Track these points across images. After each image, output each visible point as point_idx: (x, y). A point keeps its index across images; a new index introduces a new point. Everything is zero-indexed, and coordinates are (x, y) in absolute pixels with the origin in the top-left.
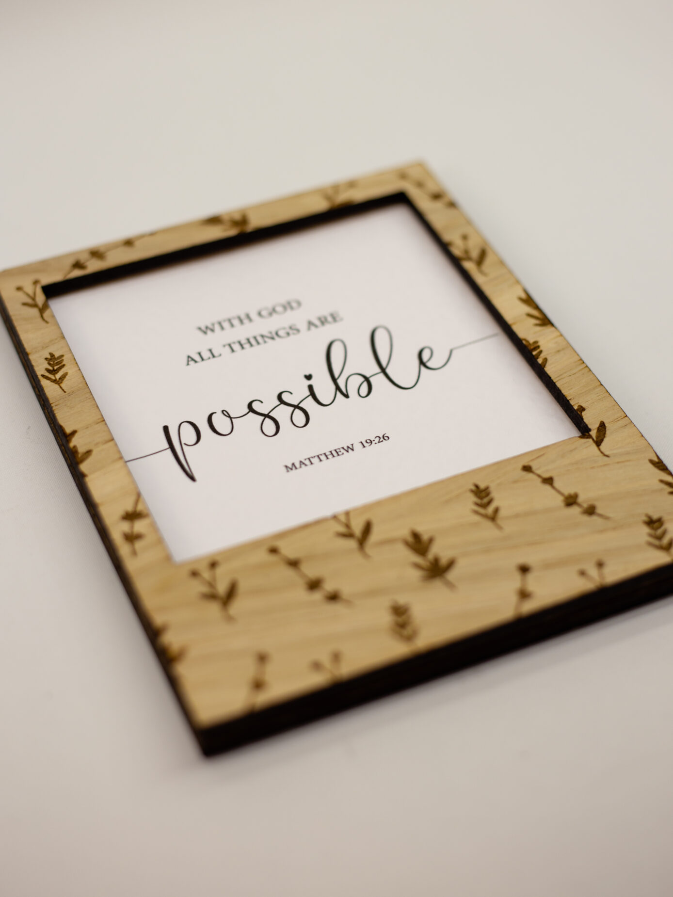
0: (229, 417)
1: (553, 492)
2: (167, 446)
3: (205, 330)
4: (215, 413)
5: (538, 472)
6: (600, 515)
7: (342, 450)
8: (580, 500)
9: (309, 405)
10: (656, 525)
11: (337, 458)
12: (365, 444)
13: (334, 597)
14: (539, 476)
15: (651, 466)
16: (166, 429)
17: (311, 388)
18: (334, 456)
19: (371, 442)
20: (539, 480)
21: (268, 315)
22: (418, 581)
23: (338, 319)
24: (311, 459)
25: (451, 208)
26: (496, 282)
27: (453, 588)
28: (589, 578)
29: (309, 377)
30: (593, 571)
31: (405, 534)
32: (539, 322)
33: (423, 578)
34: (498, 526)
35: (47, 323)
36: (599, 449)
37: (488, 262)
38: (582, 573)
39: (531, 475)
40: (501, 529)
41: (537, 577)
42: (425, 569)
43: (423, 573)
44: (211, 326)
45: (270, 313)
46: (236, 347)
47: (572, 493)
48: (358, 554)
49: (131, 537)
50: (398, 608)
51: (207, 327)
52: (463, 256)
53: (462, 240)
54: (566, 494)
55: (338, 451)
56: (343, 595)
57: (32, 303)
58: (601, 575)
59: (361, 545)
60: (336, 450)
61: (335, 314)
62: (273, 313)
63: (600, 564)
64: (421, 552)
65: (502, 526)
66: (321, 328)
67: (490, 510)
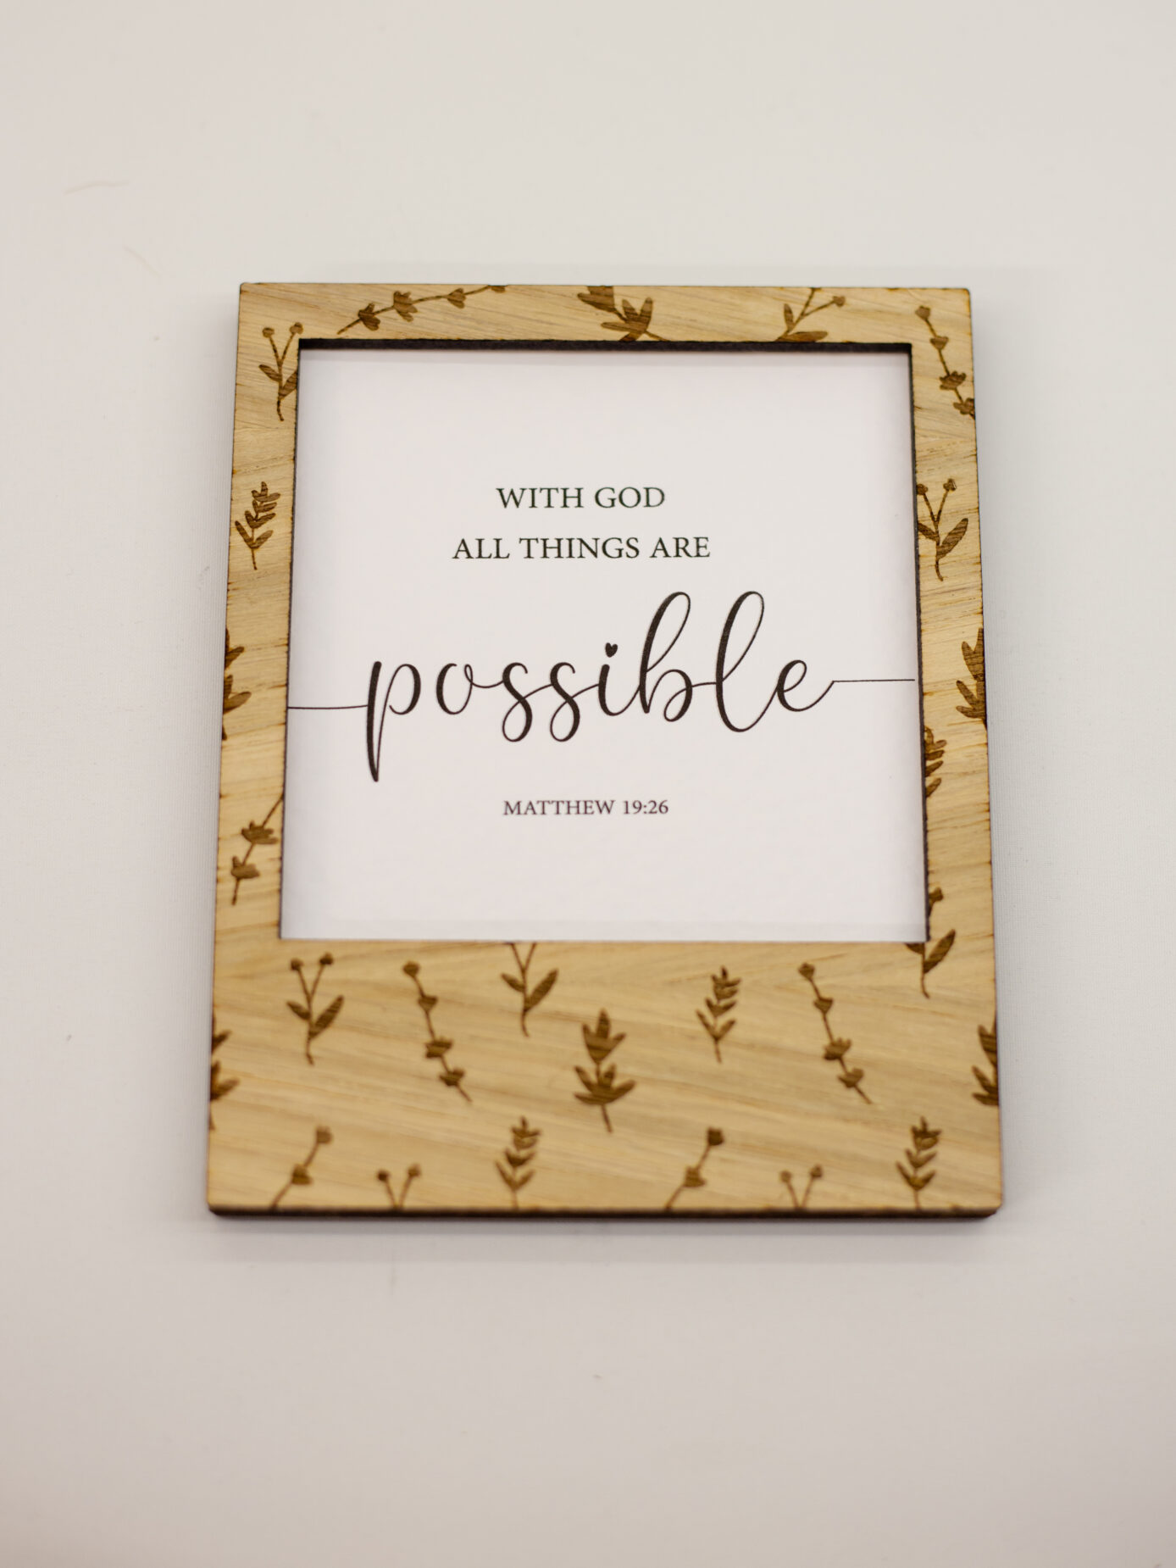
0: (471, 681)
1: (821, 1024)
2: (365, 702)
3: (508, 498)
4: (455, 665)
5: (818, 983)
6: (860, 1092)
7: (595, 805)
8: (848, 1056)
9: (587, 701)
10: (927, 1141)
11: (582, 817)
12: (631, 809)
14: (816, 990)
15: (976, 1037)
16: (377, 667)
17: (605, 670)
18: (578, 812)
19: (640, 808)
20: (815, 998)
21: (609, 503)
22: (571, 1099)
23: (702, 551)
24: (546, 804)
25: (963, 413)
26: (947, 598)
27: (610, 1129)
28: (791, 1189)
29: (611, 650)
30: (800, 1182)
31: (591, 1014)
32: (966, 704)
33: (580, 1097)
34: (718, 1052)
35: (282, 420)
36: (923, 979)
37: (956, 551)
38: (786, 1177)
39: (807, 984)
40: (719, 1060)
41: (723, 1160)
42: (588, 1084)
43: (583, 1090)
44: (518, 494)
45: (613, 500)
46: (537, 549)
47: (845, 1038)
48: (516, 1023)
49: (242, 871)
50: (524, 1135)
51: (512, 493)
52: (929, 524)
53: (944, 491)
54: (836, 1038)
55: (589, 804)
56: (463, 1083)
57: (276, 368)
58: (808, 1191)
59: (526, 1010)
60: (586, 802)
61: (702, 542)
62: (617, 502)
63: (816, 1174)
64: (597, 1055)
65: (723, 1056)
66: (673, 560)
67: (722, 1021)
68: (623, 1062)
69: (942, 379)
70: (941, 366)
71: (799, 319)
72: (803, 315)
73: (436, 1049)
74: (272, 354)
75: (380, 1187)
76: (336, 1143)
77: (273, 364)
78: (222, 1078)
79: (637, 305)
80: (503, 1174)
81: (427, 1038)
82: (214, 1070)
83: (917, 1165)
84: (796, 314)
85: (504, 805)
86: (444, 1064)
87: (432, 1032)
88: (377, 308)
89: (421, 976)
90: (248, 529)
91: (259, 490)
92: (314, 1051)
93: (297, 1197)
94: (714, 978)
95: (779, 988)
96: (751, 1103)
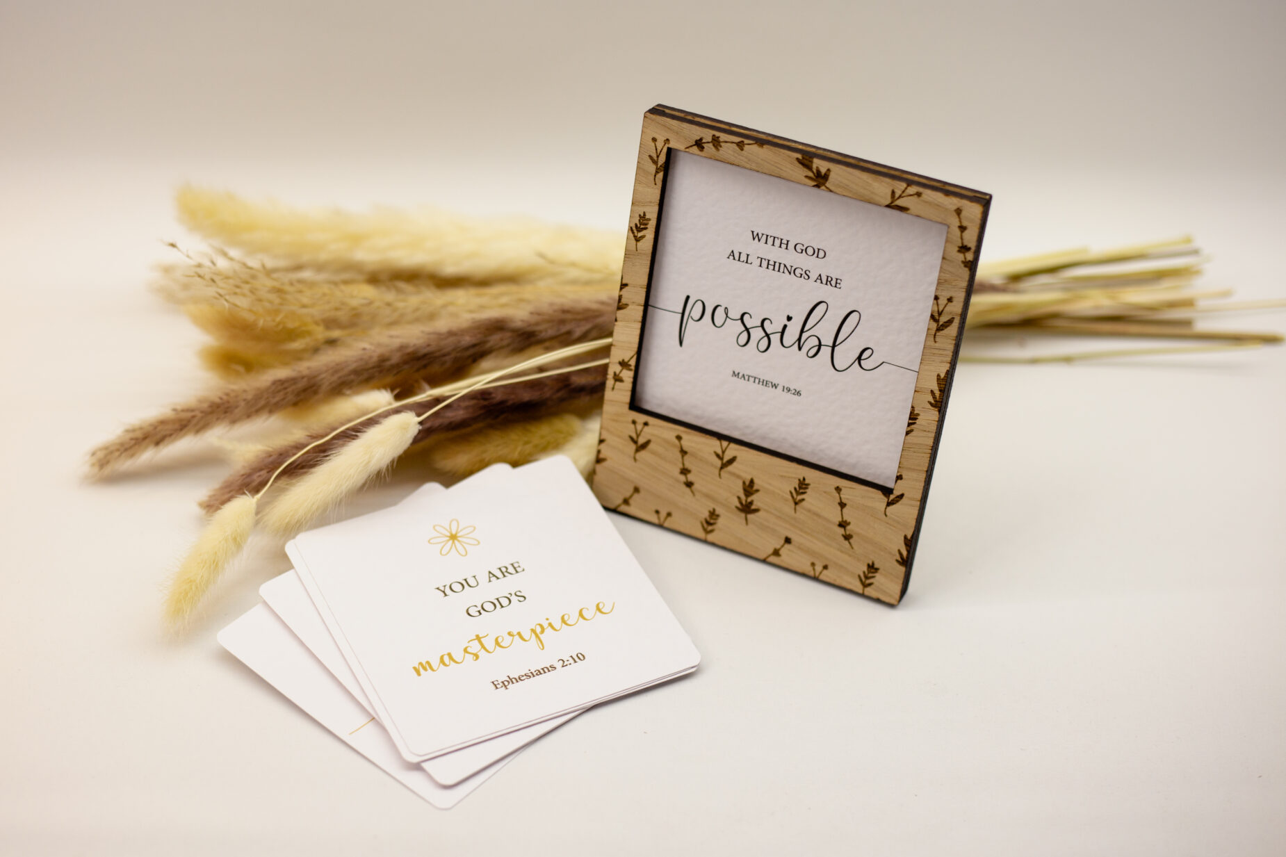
0: (727, 315)
1: (840, 512)
2: (681, 311)
3: (756, 236)
4: (721, 306)
5: (842, 496)
7: (770, 384)
8: (848, 528)
9: (775, 339)
10: (873, 570)
11: (764, 387)
12: (785, 390)
13: (689, 485)
14: (840, 498)
15: (903, 538)
16: (688, 298)
17: (785, 327)
18: (763, 384)
19: (789, 391)
20: (839, 501)
21: (800, 251)
22: (734, 507)
23: (838, 285)
24: (750, 377)
25: (965, 266)
26: (936, 351)
27: (747, 524)
28: (814, 569)
29: (789, 318)
30: (819, 568)
31: (748, 478)
32: (933, 401)
33: (737, 508)
34: (795, 509)
35: (656, 184)
36: (886, 508)
37: (946, 331)
38: (813, 564)
39: (837, 495)
40: (795, 512)
41: (789, 550)
42: (741, 503)
43: (739, 505)
44: (760, 236)
45: (802, 250)
46: (765, 263)
47: (848, 521)
48: (717, 472)
49: (616, 377)
50: (713, 515)
51: (758, 234)
52: (936, 315)
53: (946, 302)
54: (844, 519)
55: (768, 382)
56: (693, 487)
57: (655, 158)
58: (821, 573)
59: (722, 468)
61: (839, 281)
62: (804, 251)
63: (825, 567)
64: (747, 494)
65: (797, 512)
66: (823, 286)
67: (800, 497)
68: (757, 500)
69: (959, 247)
70: (960, 240)
71: (898, 198)
72: (900, 197)
73: (684, 471)
74: (655, 151)
75: (656, 515)
76: (642, 493)
77: (655, 156)
78: (601, 456)
79: (823, 171)
80: (703, 526)
81: (682, 466)
82: (599, 452)
83: (867, 578)
84: (897, 195)
85: (732, 372)
86: (687, 478)
87: (683, 464)
88: (704, 141)
89: (683, 442)
90: (635, 232)
91: (642, 215)
92: (637, 458)
93: (624, 508)
94: (799, 480)
95: (825, 492)
96: (805, 532)
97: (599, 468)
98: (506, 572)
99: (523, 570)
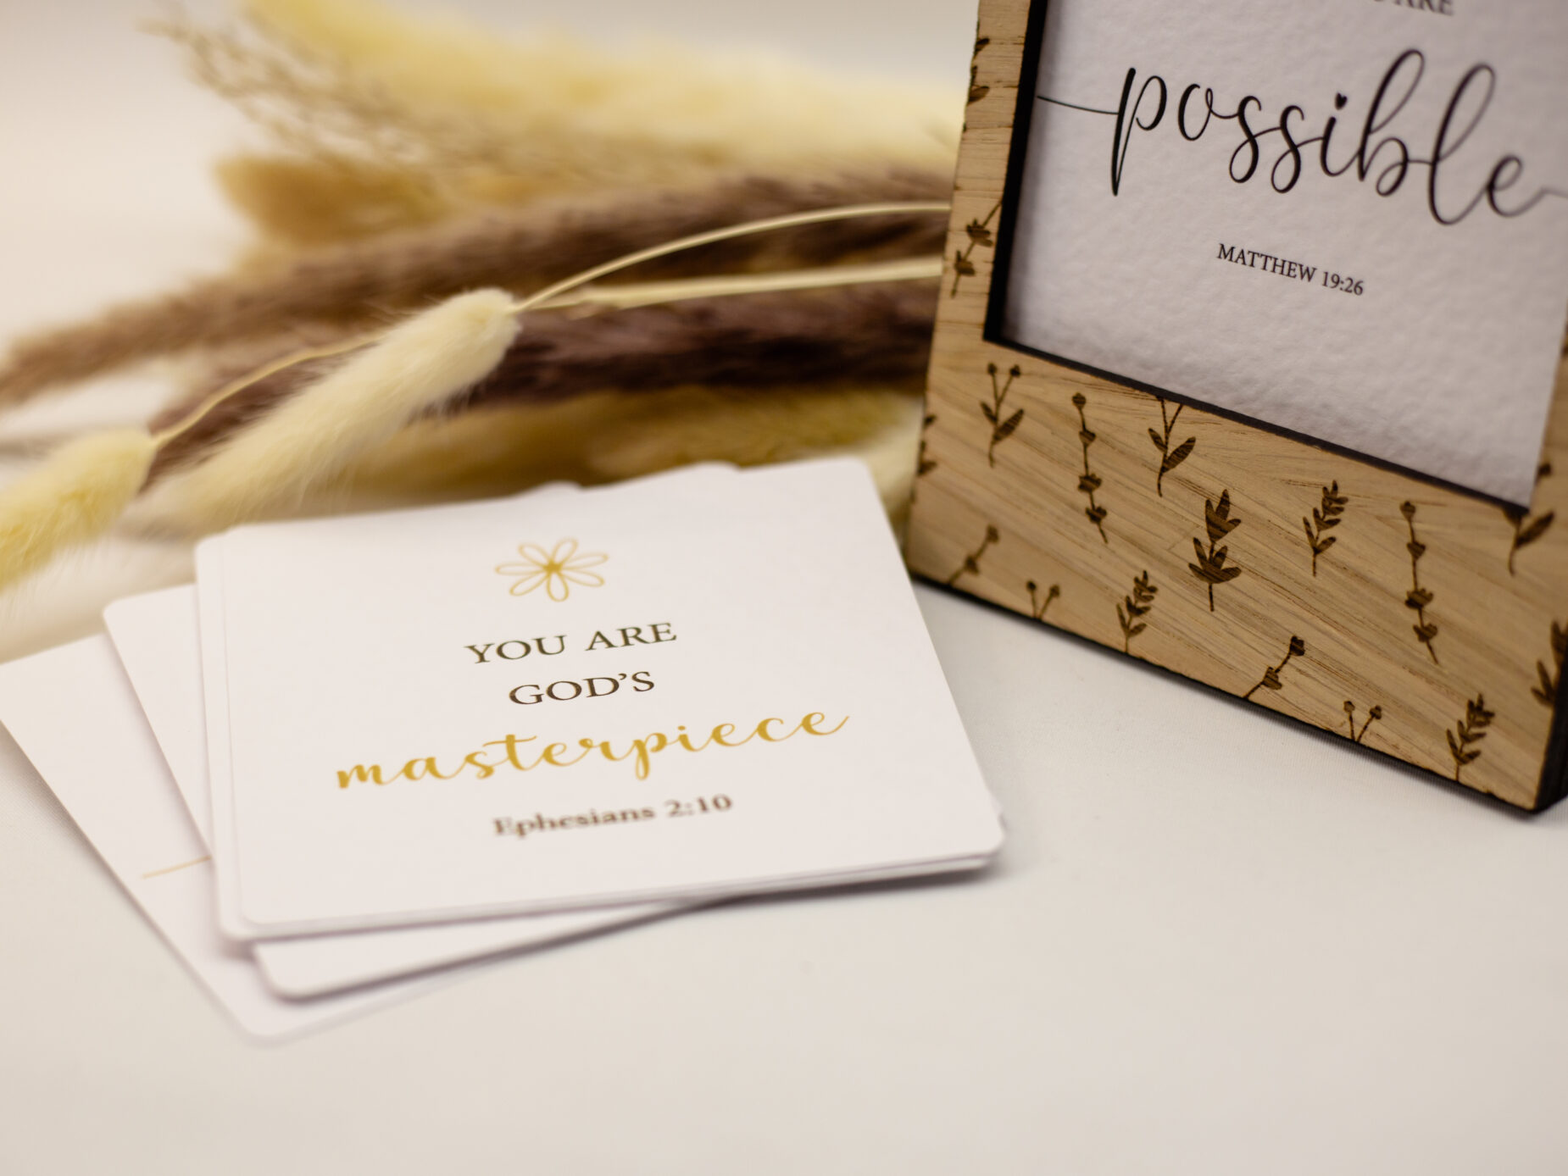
0: (1210, 106)
1: (1410, 568)
2: (1116, 109)
4: (1199, 86)
5: (1417, 526)
7: (1298, 268)
8: (1429, 608)
9: (1310, 154)
10: (1480, 719)
12: (1330, 283)
14: (1412, 532)
15: (1549, 630)
16: (1132, 73)
17: (1332, 122)
18: (1282, 273)
19: (1337, 283)
20: (1408, 539)
22: (1186, 567)
23: (1445, 7)
24: (1256, 256)
27: (1212, 610)
28: (1351, 719)
29: (1341, 101)
30: (1361, 716)
31: (1217, 492)
33: (1191, 566)
34: (1315, 565)
36: (1512, 554)
39: (1406, 523)
40: (1315, 572)
41: (1299, 672)
42: (1201, 556)
43: (1196, 562)
47: (1429, 589)
48: (1153, 479)
49: (963, 265)
50: (1144, 588)
54: (1420, 587)
55: (1293, 266)
56: (1104, 521)
58: (1363, 728)
59: (1163, 470)
60: (1291, 263)
63: (1376, 714)
64: (1216, 531)
65: (1318, 571)
66: (1415, 13)
67: (1325, 534)
68: (1236, 544)
73: (1088, 483)
75: (1027, 595)
76: (1002, 544)
78: (928, 457)
80: (1122, 617)
81: (1082, 471)
82: (922, 447)
85: (1219, 247)
86: (1092, 499)
87: (1086, 466)
89: (1086, 411)
92: (996, 456)
93: (968, 581)
94: (1325, 490)
95: (1379, 518)
96: (1334, 624)
97: (924, 485)
98: (636, 637)
99: (674, 638)
